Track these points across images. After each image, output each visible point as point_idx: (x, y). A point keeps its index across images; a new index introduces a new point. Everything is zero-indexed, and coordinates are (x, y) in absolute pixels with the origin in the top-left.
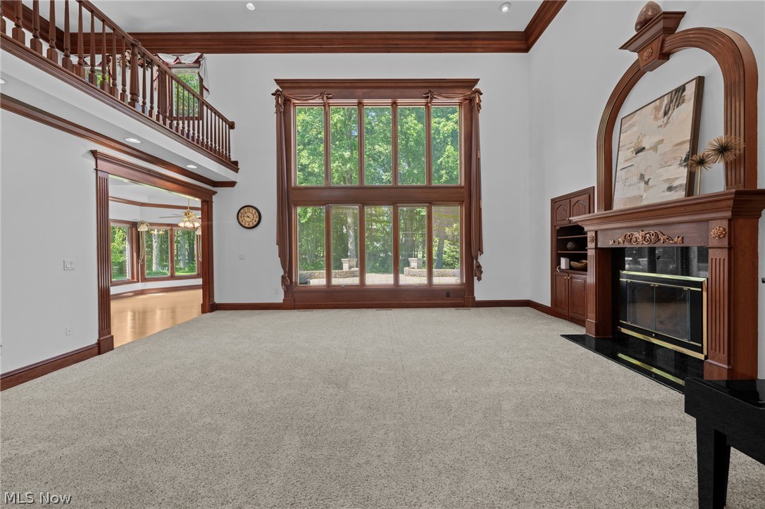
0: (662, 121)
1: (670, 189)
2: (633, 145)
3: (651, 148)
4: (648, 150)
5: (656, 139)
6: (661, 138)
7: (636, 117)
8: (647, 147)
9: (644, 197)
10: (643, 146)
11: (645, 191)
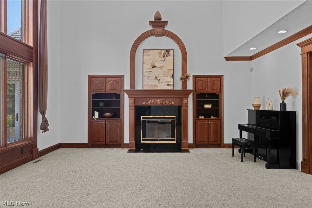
0: (162, 59)
1: (168, 85)
2: (150, 63)
3: (159, 68)
4: (158, 68)
5: (161, 65)
6: (163, 65)
7: (151, 52)
8: (157, 66)
9: (158, 86)
10: (155, 65)
11: (158, 83)
